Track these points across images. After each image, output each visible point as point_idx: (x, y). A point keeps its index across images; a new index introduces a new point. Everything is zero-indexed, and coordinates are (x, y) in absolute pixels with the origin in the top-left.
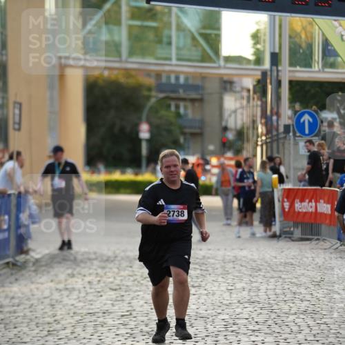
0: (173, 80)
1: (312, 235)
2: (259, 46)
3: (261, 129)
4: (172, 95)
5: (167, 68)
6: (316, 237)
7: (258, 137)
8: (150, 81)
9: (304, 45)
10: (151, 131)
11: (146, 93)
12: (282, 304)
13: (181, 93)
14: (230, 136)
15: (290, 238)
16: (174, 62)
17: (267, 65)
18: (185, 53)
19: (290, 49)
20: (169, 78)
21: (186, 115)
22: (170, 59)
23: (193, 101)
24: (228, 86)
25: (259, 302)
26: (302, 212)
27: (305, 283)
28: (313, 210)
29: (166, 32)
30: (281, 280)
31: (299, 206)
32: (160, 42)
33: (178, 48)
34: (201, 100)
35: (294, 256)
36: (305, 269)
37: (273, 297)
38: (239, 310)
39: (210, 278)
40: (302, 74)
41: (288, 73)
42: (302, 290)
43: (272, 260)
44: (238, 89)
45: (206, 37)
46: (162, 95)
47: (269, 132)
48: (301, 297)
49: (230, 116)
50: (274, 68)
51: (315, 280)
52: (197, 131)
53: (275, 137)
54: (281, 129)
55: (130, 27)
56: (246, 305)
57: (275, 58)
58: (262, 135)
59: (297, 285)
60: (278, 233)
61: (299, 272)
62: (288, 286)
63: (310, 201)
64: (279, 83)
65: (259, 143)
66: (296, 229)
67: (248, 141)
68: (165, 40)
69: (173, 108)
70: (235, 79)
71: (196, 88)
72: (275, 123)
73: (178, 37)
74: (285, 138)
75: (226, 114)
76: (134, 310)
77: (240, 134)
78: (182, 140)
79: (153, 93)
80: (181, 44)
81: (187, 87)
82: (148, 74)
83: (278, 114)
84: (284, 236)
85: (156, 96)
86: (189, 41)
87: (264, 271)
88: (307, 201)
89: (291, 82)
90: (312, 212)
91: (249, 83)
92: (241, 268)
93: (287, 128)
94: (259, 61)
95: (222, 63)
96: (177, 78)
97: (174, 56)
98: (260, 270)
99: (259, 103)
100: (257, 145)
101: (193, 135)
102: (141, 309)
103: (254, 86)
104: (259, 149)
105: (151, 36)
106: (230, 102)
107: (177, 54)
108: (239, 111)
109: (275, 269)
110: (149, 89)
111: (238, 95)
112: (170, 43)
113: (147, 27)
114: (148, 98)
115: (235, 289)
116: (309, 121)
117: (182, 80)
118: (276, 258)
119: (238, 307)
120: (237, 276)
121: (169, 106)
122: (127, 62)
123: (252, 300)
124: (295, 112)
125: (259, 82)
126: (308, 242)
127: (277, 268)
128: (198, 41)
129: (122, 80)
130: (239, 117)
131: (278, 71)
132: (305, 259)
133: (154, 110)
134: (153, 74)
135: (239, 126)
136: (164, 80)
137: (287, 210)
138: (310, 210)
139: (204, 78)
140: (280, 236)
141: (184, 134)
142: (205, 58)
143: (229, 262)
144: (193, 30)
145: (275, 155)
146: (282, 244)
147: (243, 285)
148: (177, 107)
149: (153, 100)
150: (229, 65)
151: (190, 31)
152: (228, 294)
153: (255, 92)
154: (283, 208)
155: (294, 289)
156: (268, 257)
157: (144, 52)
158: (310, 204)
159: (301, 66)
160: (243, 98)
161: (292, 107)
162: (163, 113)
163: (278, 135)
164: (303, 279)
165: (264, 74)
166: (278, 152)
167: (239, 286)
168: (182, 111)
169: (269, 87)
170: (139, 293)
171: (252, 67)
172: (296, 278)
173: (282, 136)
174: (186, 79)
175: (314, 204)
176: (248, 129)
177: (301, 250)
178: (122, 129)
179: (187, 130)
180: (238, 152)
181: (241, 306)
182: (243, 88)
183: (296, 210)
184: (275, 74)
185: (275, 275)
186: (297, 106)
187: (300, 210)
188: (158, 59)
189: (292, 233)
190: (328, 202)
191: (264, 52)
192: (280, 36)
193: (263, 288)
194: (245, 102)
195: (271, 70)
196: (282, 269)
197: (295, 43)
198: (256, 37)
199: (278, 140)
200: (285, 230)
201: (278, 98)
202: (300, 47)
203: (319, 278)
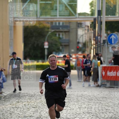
0: (57, 24)
1: (114, 85)
2: (93, 8)
3: (93, 42)
4: (57, 30)
5: (55, 20)
6: (116, 87)
7: (92, 45)
8: (49, 25)
9: (112, 6)
10: (49, 45)
11: (47, 30)
12: (101, 114)
13: (61, 29)
14: (80, 45)
15: (105, 87)
16: (58, 17)
17: (96, 16)
18: (62, 13)
19: (106, 8)
20: (56, 23)
21: (63, 38)
22: (56, 16)
23: (65, 32)
24: (80, 25)
25: (92, 113)
26: (110, 76)
27: (111, 106)
28: (115, 75)
29: (55, 5)
30: (101, 104)
31: (109, 74)
32: (52, 9)
33: (59, 11)
34: (69, 32)
35: (106, 94)
36: (111, 100)
37: (98, 111)
38: (83, 116)
39: (72, 103)
40: (111, 18)
41: (105, 18)
42: (110, 108)
43: (97, 96)
44: (84, 26)
45: (71, 6)
46: (53, 31)
47: (96, 43)
48: (109, 111)
49: (80, 37)
50: (99, 17)
52: (67, 44)
53: (99, 46)
54: (102, 42)
55: (41, 4)
56: (86, 114)
57: (100, 13)
58: (94, 44)
59: (108, 106)
60: (100, 85)
61: (109, 101)
62: (104, 107)
63: (114, 71)
64: (101, 23)
65: (92, 48)
66: (107, 83)
67: (88, 47)
68: (54, 8)
69: (57, 36)
70: (83, 22)
71: (67, 27)
72: (99, 40)
73: (60, 7)
74: (103, 45)
75: (79, 37)
76: (42, 116)
77: (85, 45)
78: (61, 48)
79: (50, 30)
80: (61, 10)
81: (63, 27)
82: (48, 22)
83: (100, 36)
84: (102, 86)
85: (51, 31)
86: (64, 8)
87: (94, 100)
88: (113, 71)
89: (106, 22)
90: (114, 76)
91: (88, 23)
92: (84, 99)
93: (104, 41)
94: (93, 14)
95: (77, 16)
96: (59, 23)
97: (58, 15)
98: (92, 100)
99: (93, 31)
100: (91, 49)
101: (65, 46)
102: (45, 115)
103: (91, 25)
104: (92, 50)
105: (49, 7)
106: (80, 32)
107: (59, 14)
108: (84, 35)
109: (98, 100)
110: (48, 28)
111: (84, 29)
112: (56, 10)
113: (47, 3)
114: (48, 32)
117: (61, 24)
118: (99, 95)
120: (83, 102)
121: (56, 35)
122: (39, 18)
123: (89, 112)
124: (108, 35)
125: (92, 23)
126: (113, 89)
127: (100, 99)
128: (68, 8)
129: (38, 25)
130: (84, 37)
131: (101, 18)
132: (111, 96)
133: (50, 37)
134: (50, 22)
135: (84, 41)
136: (54, 24)
137: (104, 75)
138: (114, 75)
139: (70, 22)
140: (101, 86)
141: (61, 45)
142: (70, 14)
143: (79, 97)
144: (66, 3)
145: (99, 52)
146: (101, 89)
147: (85, 106)
148: (59, 35)
149: (50, 33)
150: (80, 17)
151: (64, 4)
152: (79, 109)
153: (91, 27)
154: (102, 74)
155: (107, 108)
156: (95, 94)
157: (46, 14)
158: (114, 72)
159: (110, 15)
160: (86, 30)
161: (106, 32)
162: (53, 37)
163: (100, 44)
164: (110, 104)
165: (95, 19)
166: (100, 51)
167: (83, 106)
168: (61, 36)
169: (97, 25)
170: (44, 109)
171: (90, 17)
172: (107, 103)
173: (102, 45)
174: (63, 23)
175: (115, 73)
176: (88, 42)
177: (110, 92)
178: (38, 45)
179: (63, 44)
180: (83, 52)
181: (84, 114)
182: (86, 26)
183: (108, 75)
184: (99, 19)
185: (99, 102)
186: (109, 32)
187: (110, 75)
188: (52, 16)
189: (106, 85)
191: (95, 10)
192: (102, 3)
193: (93, 107)
194: (86, 31)
195: (98, 18)
196: (102, 100)
197: (108, 6)
198: (91, 4)
199: (100, 47)
200: (103, 83)
201: (100, 29)
202: (111, 7)
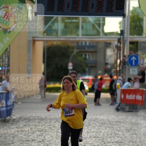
1: (133, 109)
5: (77, 39)
6: (135, 111)
13: (86, 49)
14: (109, 67)
26: (129, 99)
27: (123, 130)
28: (134, 98)
30: (112, 128)
35: (122, 118)
36: (125, 124)
37: (106, 135)
42: (120, 133)
43: (112, 120)
48: (118, 136)
51: (127, 129)
59: (118, 131)
61: (122, 125)
62: (114, 131)
66: (126, 107)
76: (45, 139)
87: (106, 124)
92: (97, 123)
102: (48, 139)
115: (91, 132)
116: (135, 60)
118: (114, 119)
119: (89, 139)
121: (82, 55)
123: (96, 136)
127: (113, 123)
132: (127, 120)
139: (97, 42)
147: (95, 130)
152: (87, 134)
155: (117, 132)
164: (122, 128)
168: (87, 57)
172: (119, 128)
175: (134, 96)
177: (127, 116)
181: (90, 139)
183: (127, 98)
189: (124, 109)
190: (140, 95)
193: (103, 131)
196: (115, 124)
203: (130, 128)
